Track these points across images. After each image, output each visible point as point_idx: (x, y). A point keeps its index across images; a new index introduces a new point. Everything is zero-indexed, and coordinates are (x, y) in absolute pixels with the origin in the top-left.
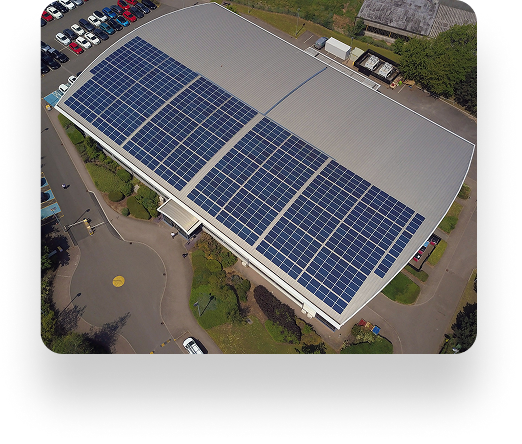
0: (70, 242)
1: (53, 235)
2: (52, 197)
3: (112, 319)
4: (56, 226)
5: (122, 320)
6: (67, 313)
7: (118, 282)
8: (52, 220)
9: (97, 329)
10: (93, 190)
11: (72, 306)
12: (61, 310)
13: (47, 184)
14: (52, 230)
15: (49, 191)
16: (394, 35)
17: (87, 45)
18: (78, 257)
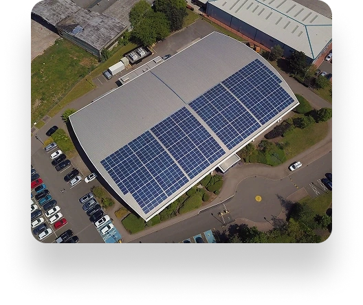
0: (233, 224)
1: (227, 233)
2: (200, 236)
3: (279, 202)
4: (221, 232)
5: (279, 197)
6: (275, 224)
7: (258, 199)
8: (216, 234)
9: (284, 209)
10: (198, 211)
11: (272, 222)
12: (273, 227)
13: (189, 240)
14: (224, 234)
15: (195, 238)
16: (116, 41)
17: (60, 215)
18: (243, 219)
